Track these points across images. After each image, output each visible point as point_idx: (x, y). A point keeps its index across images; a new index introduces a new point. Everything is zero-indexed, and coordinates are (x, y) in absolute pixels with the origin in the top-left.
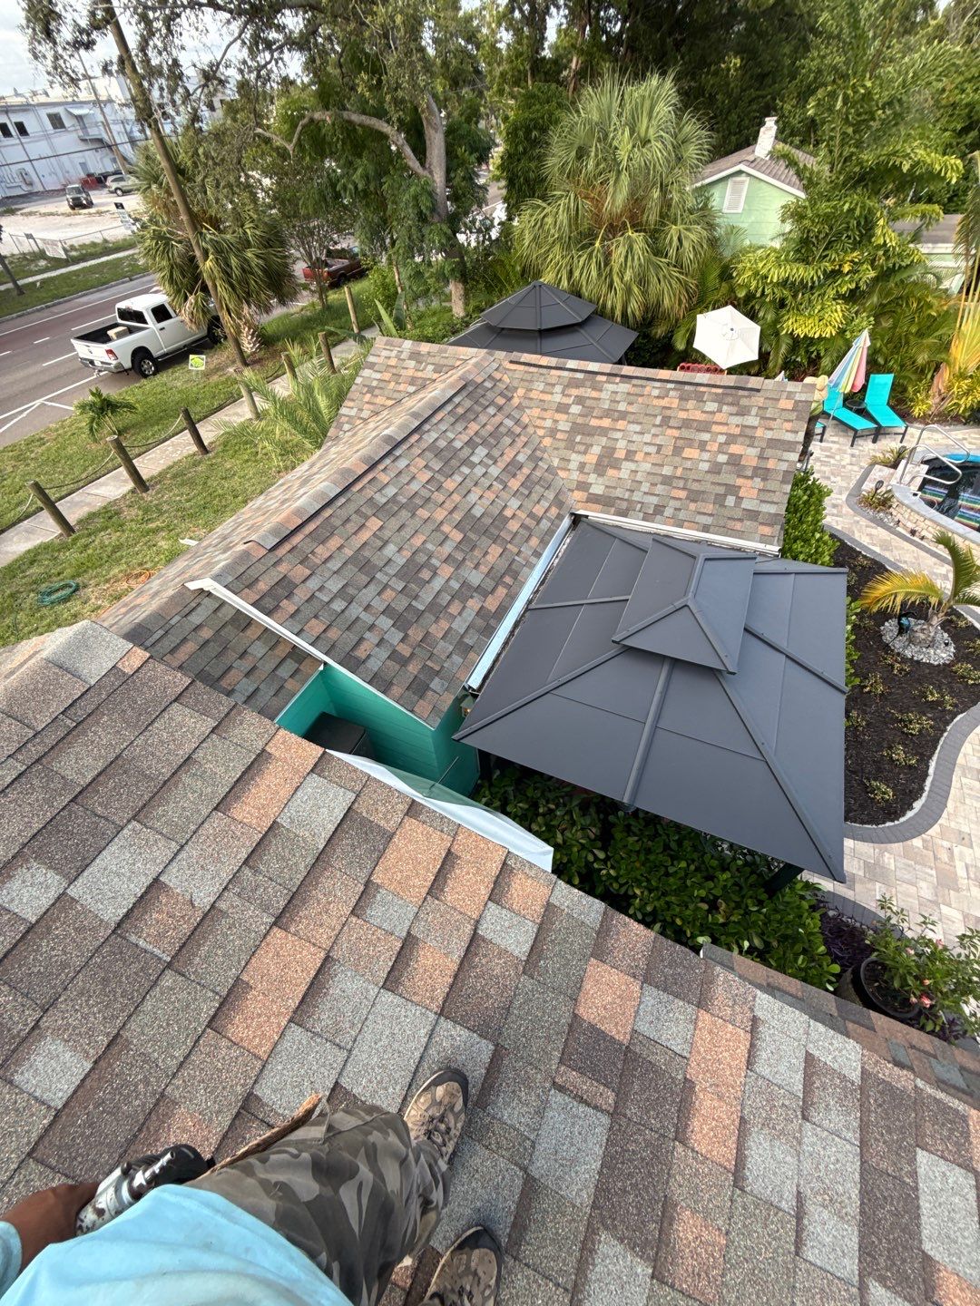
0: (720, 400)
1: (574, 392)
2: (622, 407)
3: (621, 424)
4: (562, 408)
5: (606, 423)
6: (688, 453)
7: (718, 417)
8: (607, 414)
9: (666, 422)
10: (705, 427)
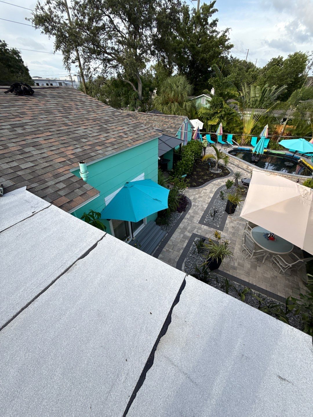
0: (171, 119)
1: (148, 118)
2: (155, 120)
3: (155, 122)
4: (146, 120)
5: (152, 122)
6: (164, 125)
7: (170, 121)
8: (153, 121)
9: (162, 122)
10: (168, 122)
